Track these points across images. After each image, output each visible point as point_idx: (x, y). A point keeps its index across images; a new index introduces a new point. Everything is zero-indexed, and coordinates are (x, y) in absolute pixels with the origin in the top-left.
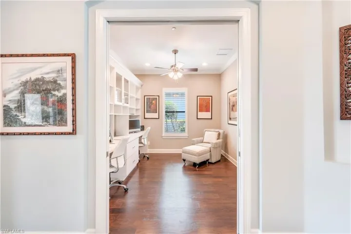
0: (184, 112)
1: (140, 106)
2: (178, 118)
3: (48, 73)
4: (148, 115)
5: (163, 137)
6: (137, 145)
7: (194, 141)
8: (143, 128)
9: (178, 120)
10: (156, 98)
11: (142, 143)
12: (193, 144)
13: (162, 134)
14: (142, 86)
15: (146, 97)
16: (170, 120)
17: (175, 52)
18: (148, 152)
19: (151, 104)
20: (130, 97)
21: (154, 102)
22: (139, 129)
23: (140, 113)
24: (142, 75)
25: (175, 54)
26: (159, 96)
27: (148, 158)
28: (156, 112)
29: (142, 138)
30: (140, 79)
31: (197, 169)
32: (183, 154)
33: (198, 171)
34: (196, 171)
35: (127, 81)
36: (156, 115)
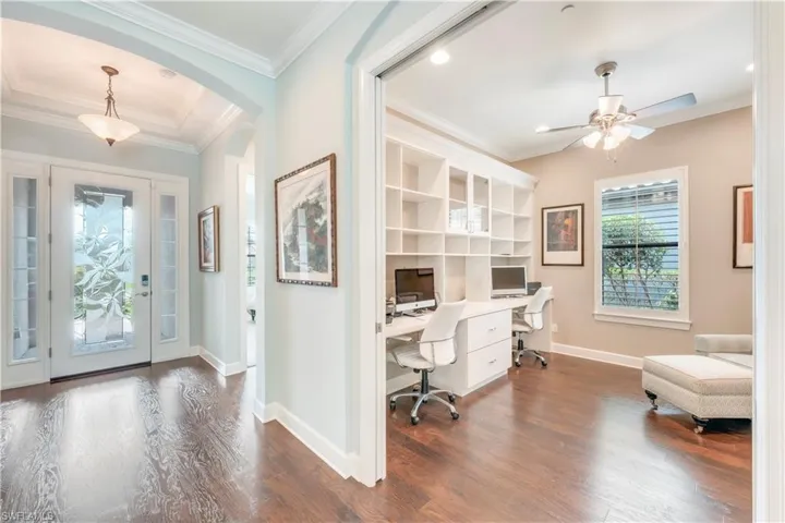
0: (676, 245)
1: (531, 234)
2: (664, 265)
3: (311, 193)
4: (551, 257)
5: (596, 318)
6: (506, 325)
7: (703, 340)
8: (534, 288)
9: (662, 272)
10: (575, 212)
11: (525, 324)
12: (699, 352)
13: (593, 309)
14: (536, 185)
15: (546, 212)
16: (635, 271)
17: (605, 69)
18: (552, 350)
19: (561, 228)
20: (493, 217)
21: (567, 222)
22: (525, 291)
23: (531, 252)
24: (529, 160)
25: (606, 74)
26: (582, 205)
27: (544, 365)
28: (575, 249)
29: (527, 311)
30: (526, 172)
31: (700, 439)
32: (644, 373)
33: (705, 445)
34: (696, 442)
35: (481, 182)
36: (574, 257)
